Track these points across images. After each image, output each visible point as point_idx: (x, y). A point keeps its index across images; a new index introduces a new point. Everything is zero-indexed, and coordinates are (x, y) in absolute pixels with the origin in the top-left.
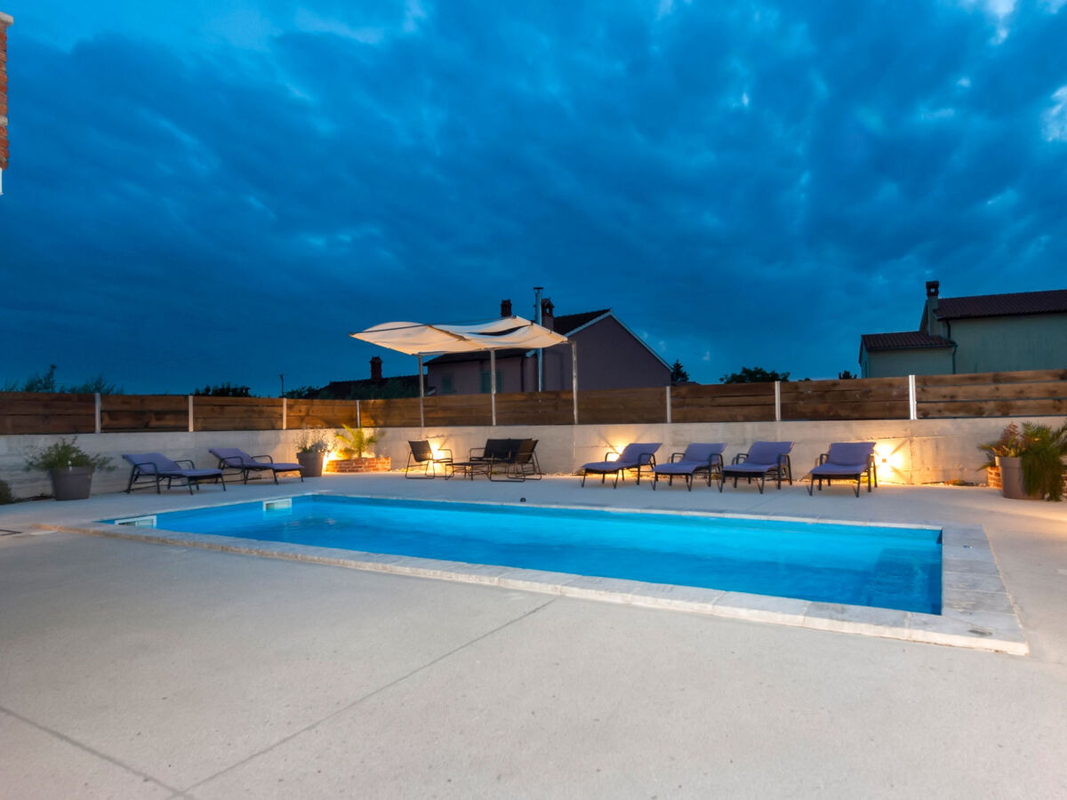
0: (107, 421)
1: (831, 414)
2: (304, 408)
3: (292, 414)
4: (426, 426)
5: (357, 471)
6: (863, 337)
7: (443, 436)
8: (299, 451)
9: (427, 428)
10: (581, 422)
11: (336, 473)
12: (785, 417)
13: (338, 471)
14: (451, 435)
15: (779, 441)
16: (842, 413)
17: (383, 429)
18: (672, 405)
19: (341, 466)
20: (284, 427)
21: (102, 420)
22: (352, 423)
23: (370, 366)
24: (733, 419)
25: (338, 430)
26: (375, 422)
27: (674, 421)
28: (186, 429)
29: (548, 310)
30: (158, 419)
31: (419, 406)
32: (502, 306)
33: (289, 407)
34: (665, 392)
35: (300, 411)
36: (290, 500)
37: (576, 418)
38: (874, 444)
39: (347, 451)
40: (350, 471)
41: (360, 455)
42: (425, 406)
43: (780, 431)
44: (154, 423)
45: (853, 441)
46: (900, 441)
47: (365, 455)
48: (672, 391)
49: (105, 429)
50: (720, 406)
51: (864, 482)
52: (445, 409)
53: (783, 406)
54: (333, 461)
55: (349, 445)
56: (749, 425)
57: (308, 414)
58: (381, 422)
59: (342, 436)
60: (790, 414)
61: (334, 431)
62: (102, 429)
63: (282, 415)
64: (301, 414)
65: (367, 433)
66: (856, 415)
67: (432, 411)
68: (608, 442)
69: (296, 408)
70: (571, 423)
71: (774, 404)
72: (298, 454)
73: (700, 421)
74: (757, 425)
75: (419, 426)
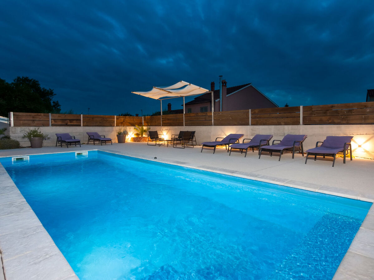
0: (53, 122)
1: (330, 121)
2: (122, 119)
3: (118, 121)
4: (163, 126)
5: (140, 141)
6: (368, 90)
7: (167, 130)
8: (118, 134)
9: (163, 127)
10: (215, 125)
11: (132, 142)
12: (305, 123)
13: (134, 141)
14: (170, 129)
15: (301, 134)
16: (336, 121)
17: (150, 127)
18: (251, 118)
19: (135, 140)
20: (115, 126)
21: (51, 122)
22: (140, 124)
23: (167, 106)
24: (279, 124)
25: (135, 127)
26: (148, 124)
27: (252, 125)
28: (80, 125)
29: (224, 84)
30: (70, 122)
31: (160, 118)
32: (211, 84)
33: (117, 119)
34: (249, 112)
35: (121, 120)
36: (87, 152)
37: (213, 123)
38: (353, 137)
39: (137, 134)
40: (137, 141)
41: (142, 136)
42: (162, 119)
43: (301, 129)
44: (69, 124)
45: (342, 135)
46: (368, 137)
47: (144, 136)
48: (251, 111)
49: (53, 125)
50: (273, 118)
51: (348, 157)
52: (168, 119)
53: (304, 118)
54: (132, 138)
55: (138, 133)
56: (286, 127)
57: (124, 121)
58: (149, 124)
59: (137, 129)
60: (307, 122)
61: (133, 127)
62: (52, 125)
63: (114, 121)
64: (122, 121)
65: (145, 128)
66: (344, 122)
67: (165, 120)
68: (225, 133)
69: (120, 119)
70: (211, 125)
71: (300, 117)
72: (117, 135)
73: (264, 124)
74: (290, 127)
75: (160, 126)
